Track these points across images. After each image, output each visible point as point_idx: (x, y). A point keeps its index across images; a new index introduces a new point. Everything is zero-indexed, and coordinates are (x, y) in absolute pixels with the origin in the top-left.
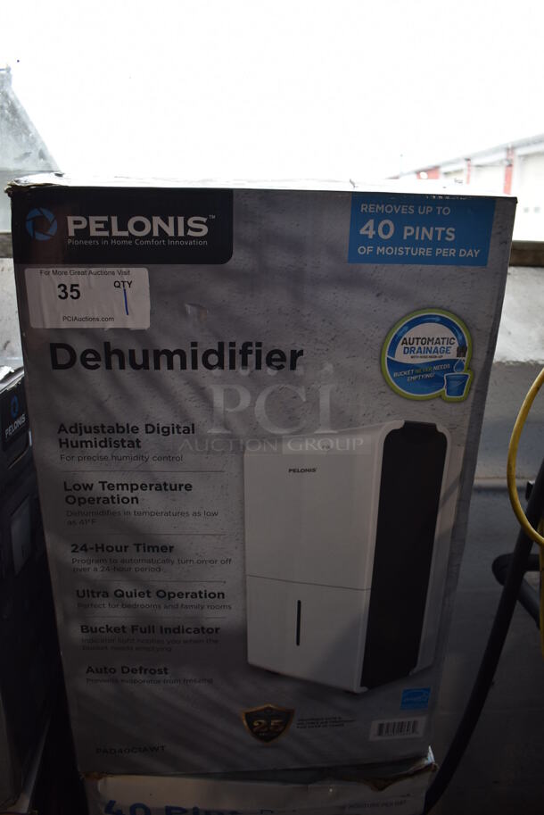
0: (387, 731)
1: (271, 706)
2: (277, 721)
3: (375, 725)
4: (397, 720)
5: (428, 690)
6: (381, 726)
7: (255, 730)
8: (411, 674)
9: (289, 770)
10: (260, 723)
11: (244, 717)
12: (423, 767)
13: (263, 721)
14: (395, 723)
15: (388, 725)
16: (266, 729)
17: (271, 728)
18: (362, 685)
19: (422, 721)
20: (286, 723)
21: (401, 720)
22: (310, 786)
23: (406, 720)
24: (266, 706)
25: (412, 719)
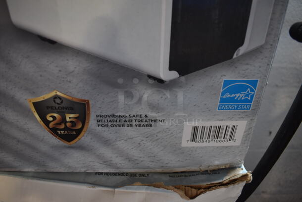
0: (202, 137)
1: (58, 93)
2: (72, 116)
3: (188, 127)
4: (215, 124)
5: (254, 83)
6: (195, 129)
7: (51, 125)
8: (235, 56)
9: (101, 173)
10: (54, 118)
11: (33, 109)
12: (239, 176)
13: (55, 115)
14: (211, 127)
15: (203, 128)
16: (63, 126)
17: (68, 125)
18: (171, 69)
19: (242, 125)
20: (83, 118)
21: (218, 124)
22: (117, 190)
23: (223, 124)
24: (53, 94)
25: (230, 123)
